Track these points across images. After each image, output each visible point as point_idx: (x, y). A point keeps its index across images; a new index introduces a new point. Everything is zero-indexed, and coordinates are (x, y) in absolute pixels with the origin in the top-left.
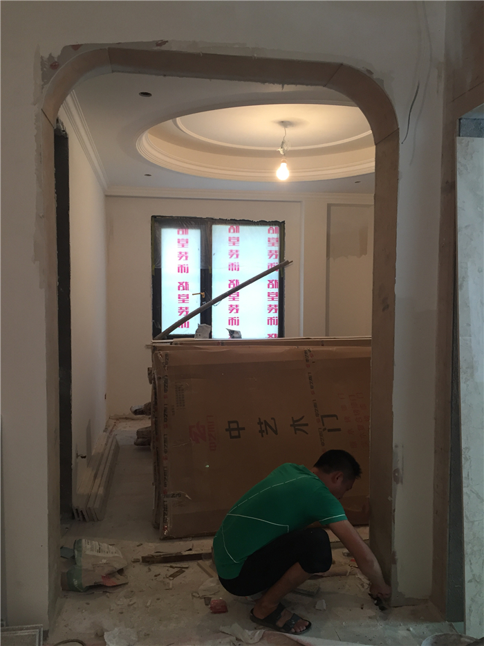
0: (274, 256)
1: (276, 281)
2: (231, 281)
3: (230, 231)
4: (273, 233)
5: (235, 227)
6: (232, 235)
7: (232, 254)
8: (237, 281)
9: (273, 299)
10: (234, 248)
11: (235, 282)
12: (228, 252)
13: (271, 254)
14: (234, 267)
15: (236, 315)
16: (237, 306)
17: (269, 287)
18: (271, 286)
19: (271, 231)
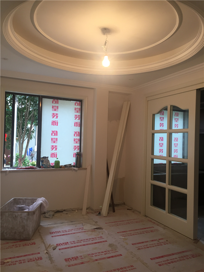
0: (78, 118)
1: (78, 132)
2: (53, 132)
3: (53, 103)
4: (78, 105)
5: (56, 100)
6: (54, 105)
7: (54, 115)
8: (56, 131)
9: (77, 143)
10: (55, 112)
11: (55, 132)
12: (51, 115)
13: (76, 117)
14: (54, 123)
15: (55, 152)
16: (56, 146)
17: (74, 136)
18: (76, 135)
19: (77, 104)
